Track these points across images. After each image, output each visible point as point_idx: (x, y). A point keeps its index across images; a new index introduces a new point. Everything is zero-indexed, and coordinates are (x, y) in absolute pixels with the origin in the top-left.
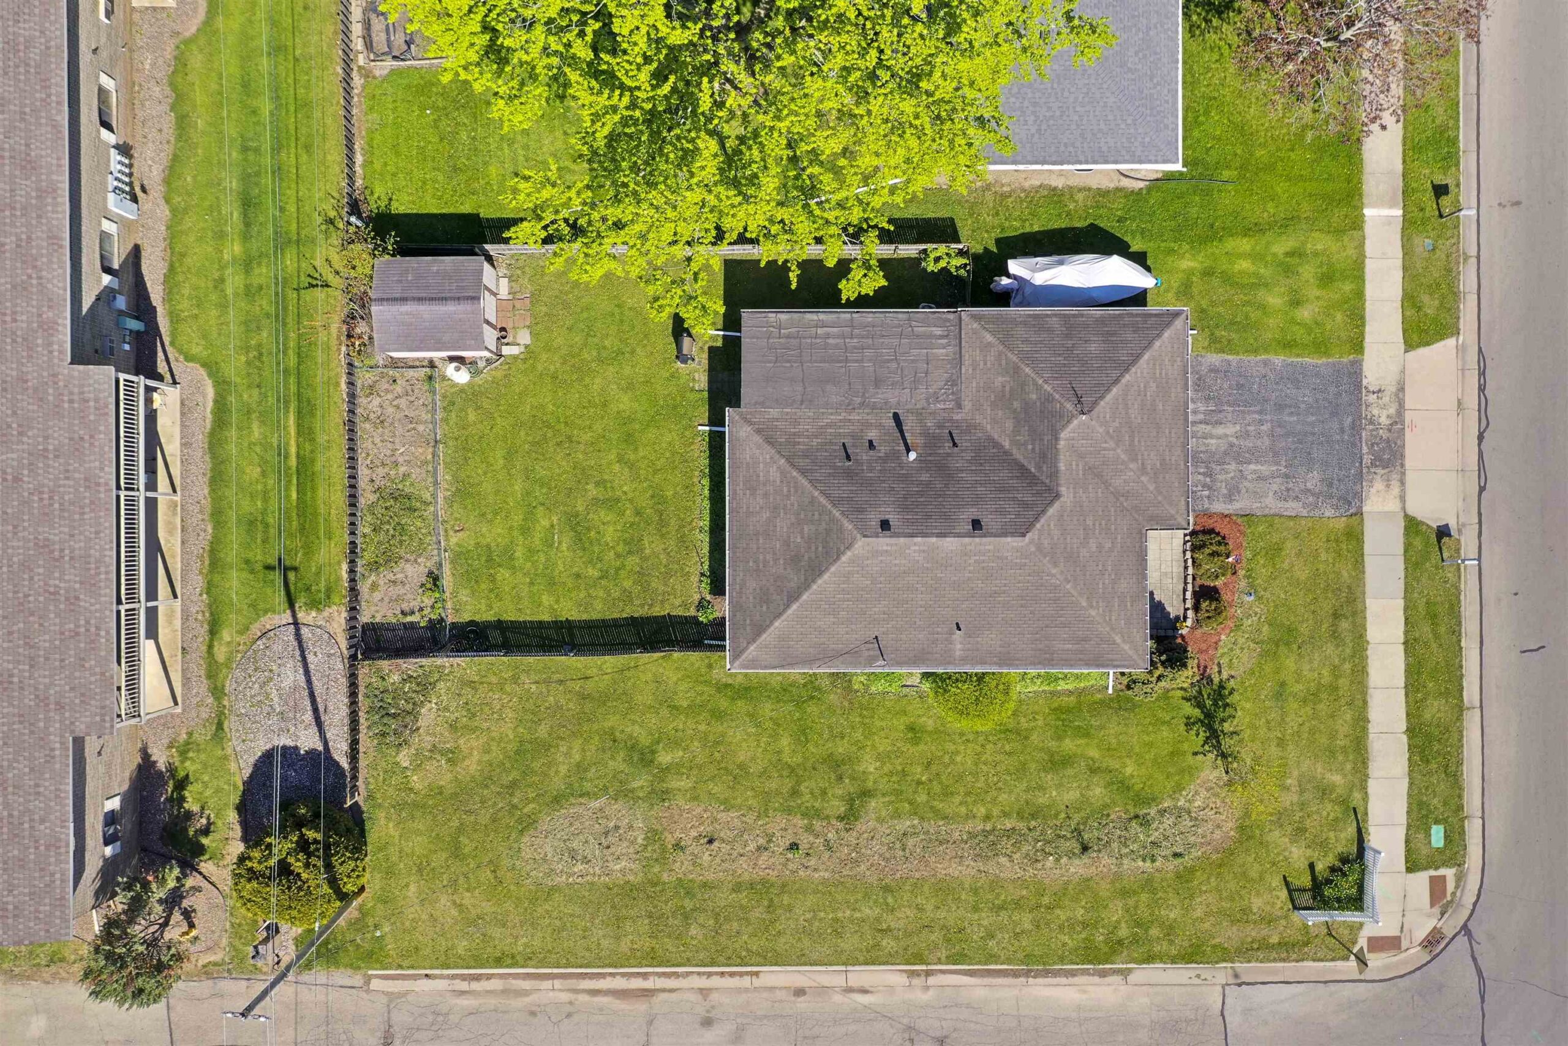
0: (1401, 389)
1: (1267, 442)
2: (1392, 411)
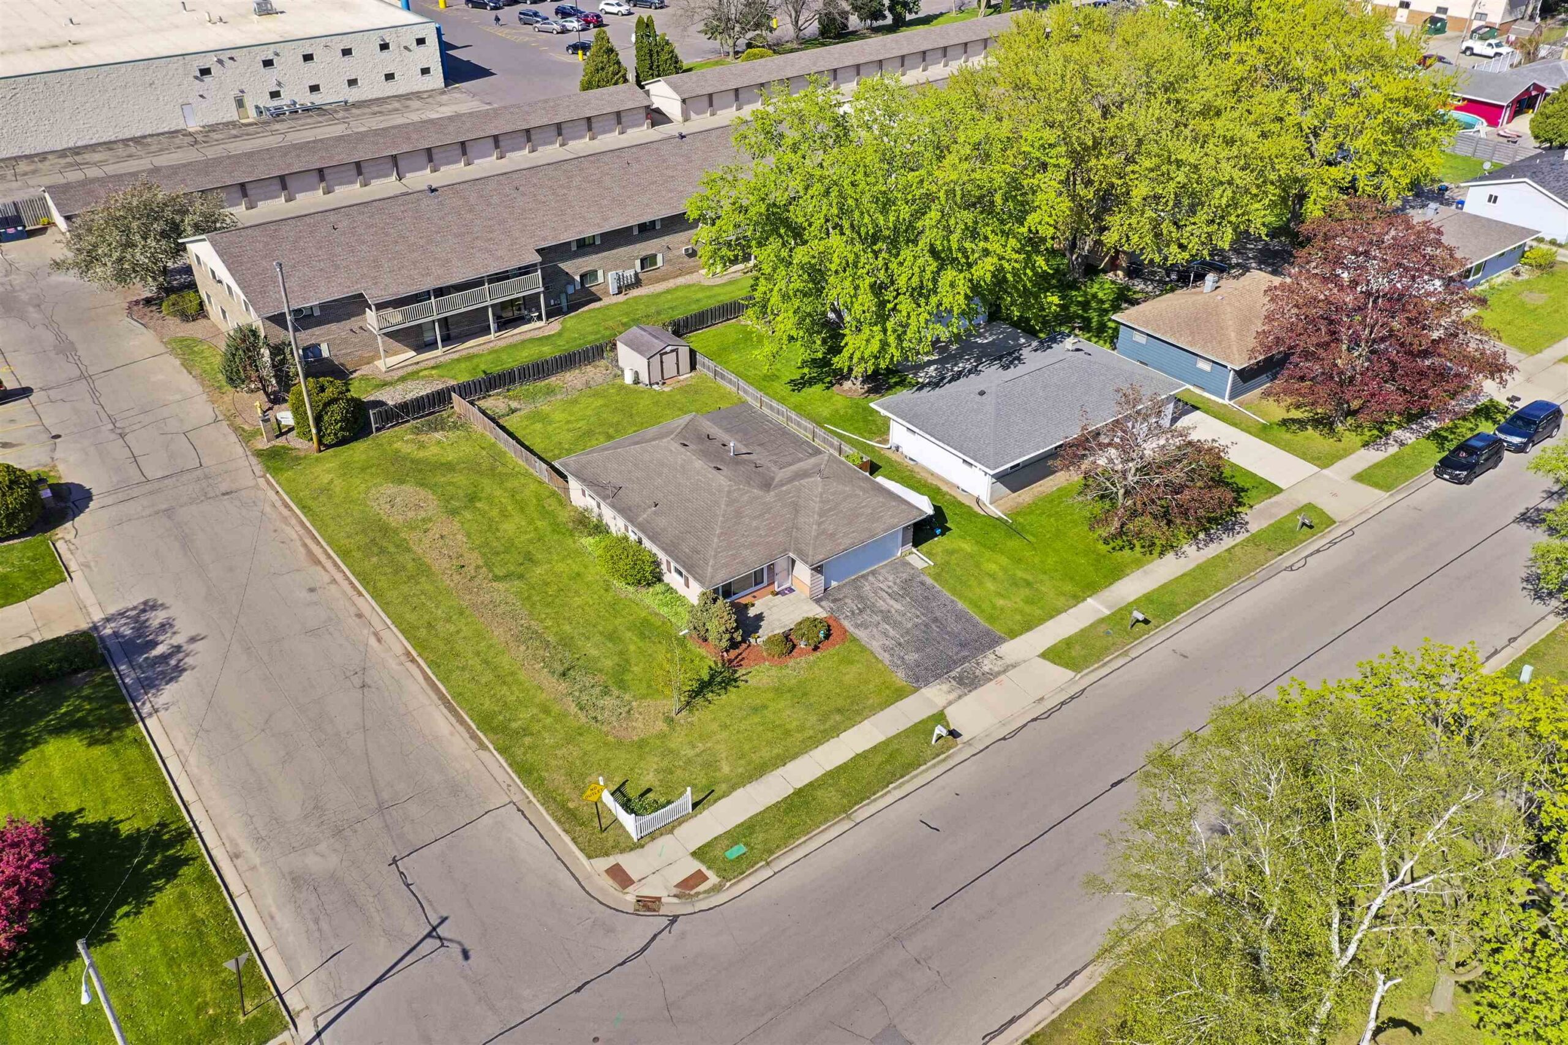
0: (1014, 666)
1: (909, 625)
2: (996, 669)
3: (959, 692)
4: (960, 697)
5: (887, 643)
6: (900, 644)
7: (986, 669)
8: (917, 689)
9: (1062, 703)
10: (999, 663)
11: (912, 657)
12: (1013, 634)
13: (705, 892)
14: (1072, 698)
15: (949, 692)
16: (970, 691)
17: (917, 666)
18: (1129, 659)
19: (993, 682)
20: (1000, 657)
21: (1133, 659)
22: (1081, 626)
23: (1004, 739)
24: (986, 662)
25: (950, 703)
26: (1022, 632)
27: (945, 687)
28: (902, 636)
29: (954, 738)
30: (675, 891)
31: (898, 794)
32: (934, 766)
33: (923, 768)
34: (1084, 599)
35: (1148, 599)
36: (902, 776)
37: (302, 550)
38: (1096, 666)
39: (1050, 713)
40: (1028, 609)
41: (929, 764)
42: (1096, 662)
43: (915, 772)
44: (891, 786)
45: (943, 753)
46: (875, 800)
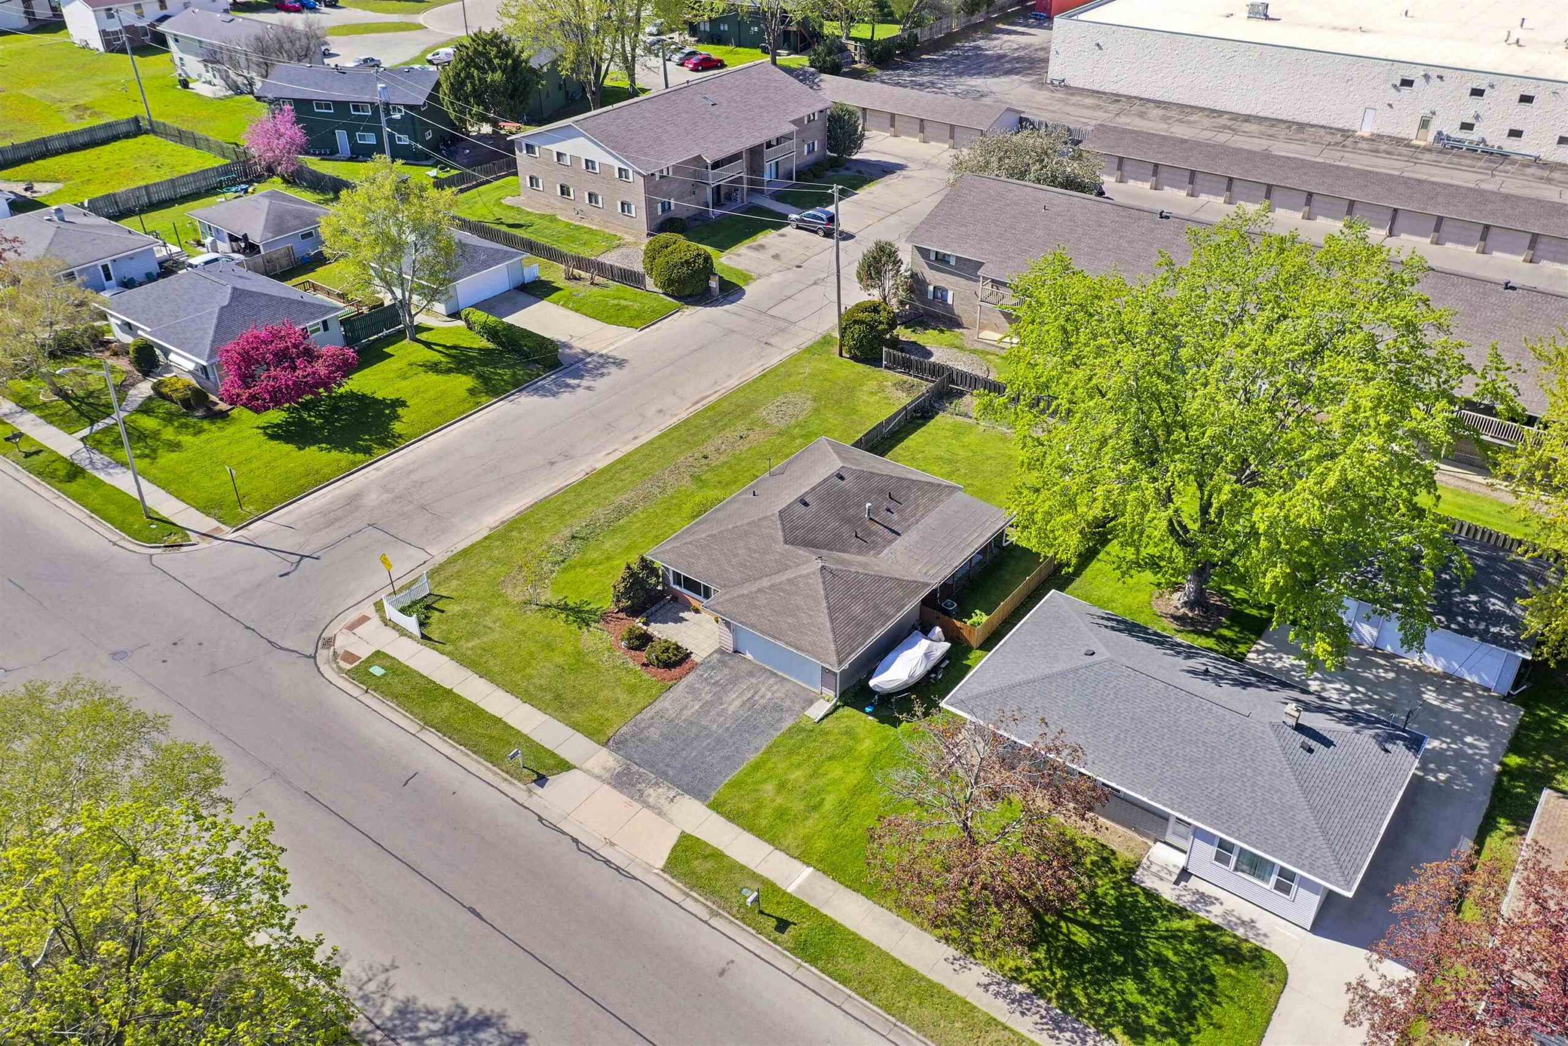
3: (607, 776)
4: (598, 777)
5: (671, 712)
6: (672, 721)
7: (649, 791)
8: (605, 744)
9: (607, 862)
10: (662, 801)
11: (654, 733)
12: (716, 807)
13: (339, 667)
14: (618, 869)
15: (604, 769)
16: (609, 783)
17: (640, 740)
18: (706, 917)
19: (629, 800)
20: (672, 800)
21: (706, 922)
22: (752, 866)
23: (541, 819)
24: (661, 790)
25: (587, 772)
26: (722, 814)
27: (611, 764)
28: (684, 721)
29: (535, 781)
30: (341, 652)
31: (448, 751)
32: (496, 774)
33: (489, 765)
34: (808, 864)
35: (832, 928)
36: (475, 753)
37: (709, 393)
38: (680, 885)
39: (592, 854)
40: (767, 812)
41: (495, 769)
42: (685, 884)
43: (482, 760)
44: (462, 748)
45: (512, 776)
46: (445, 741)
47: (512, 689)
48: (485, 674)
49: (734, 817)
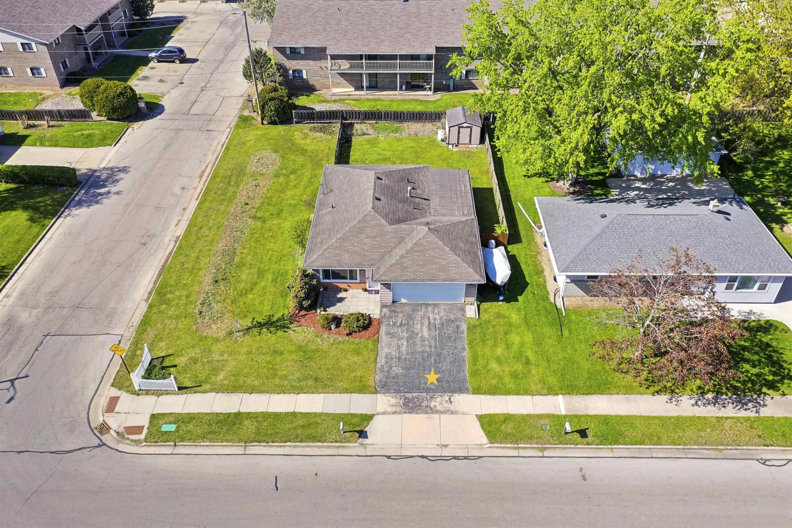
0: (452, 413)
2: (439, 408)
3: (398, 409)
4: (395, 413)
6: (399, 358)
7: (433, 404)
8: (376, 392)
9: (455, 458)
10: (446, 405)
11: (397, 370)
14: (466, 458)
15: (392, 406)
16: (405, 413)
17: (394, 378)
18: (541, 455)
19: (427, 415)
20: (451, 402)
21: (543, 457)
22: (532, 412)
23: (389, 457)
25: (384, 413)
26: (485, 393)
27: (393, 401)
28: (407, 354)
29: (360, 437)
30: (121, 430)
31: (287, 451)
32: (328, 447)
33: (319, 444)
34: (557, 394)
35: (605, 420)
36: (301, 442)
38: (509, 445)
39: (441, 458)
40: (507, 379)
41: (325, 444)
42: (511, 443)
43: (311, 444)
44: (288, 443)
45: (341, 442)
46: (271, 446)
47: (281, 390)
48: (252, 390)
49: (493, 391)
